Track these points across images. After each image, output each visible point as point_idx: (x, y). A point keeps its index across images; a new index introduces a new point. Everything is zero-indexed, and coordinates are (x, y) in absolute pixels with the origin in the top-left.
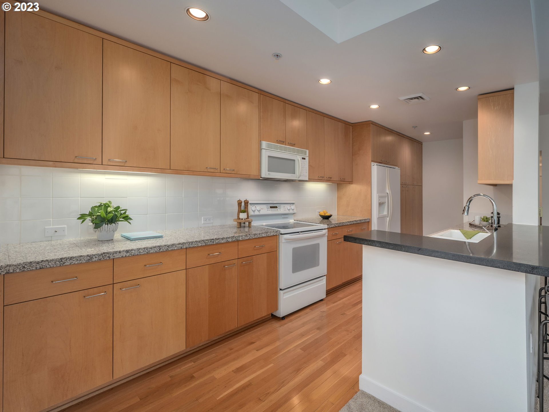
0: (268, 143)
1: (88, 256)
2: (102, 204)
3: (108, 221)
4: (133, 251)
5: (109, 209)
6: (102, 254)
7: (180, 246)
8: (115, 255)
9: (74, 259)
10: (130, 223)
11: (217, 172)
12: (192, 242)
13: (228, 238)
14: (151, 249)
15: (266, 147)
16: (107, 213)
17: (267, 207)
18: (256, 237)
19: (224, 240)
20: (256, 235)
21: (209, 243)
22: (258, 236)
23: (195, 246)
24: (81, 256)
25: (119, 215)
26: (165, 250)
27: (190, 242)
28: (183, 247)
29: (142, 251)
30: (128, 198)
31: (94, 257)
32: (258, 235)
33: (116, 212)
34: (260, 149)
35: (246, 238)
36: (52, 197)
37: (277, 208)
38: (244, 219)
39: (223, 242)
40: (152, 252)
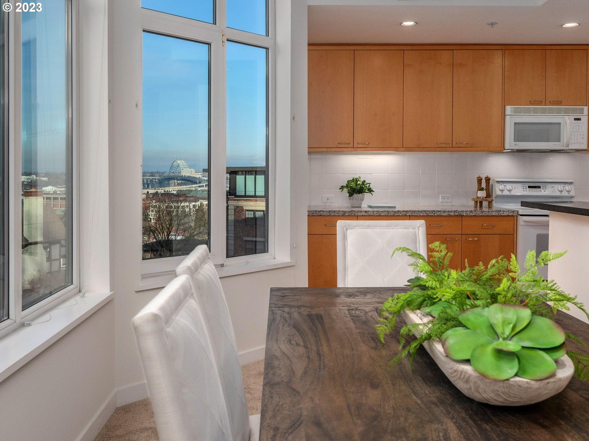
0: (514, 108)
1: (343, 211)
2: (355, 179)
3: (358, 192)
4: (370, 212)
5: (359, 182)
6: (350, 212)
7: (404, 213)
8: (358, 213)
9: (336, 212)
10: (372, 194)
11: (448, 146)
12: (415, 211)
13: (450, 212)
14: (382, 213)
15: (511, 113)
16: (356, 185)
17: (523, 187)
18: (483, 214)
19: (446, 213)
20: (484, 213)
21: (430, 214)
22: (486, 214)
23: (417, 215)
24: (339, 211)
25: (365, 188)
26: (392, 215)
27: (413, 211)
28: (407, 214)
29: (375, 213)
30: (375, 174)
31: (346, 213)
32: (486, 212)
33: (363, 185)
34: (504, 116)
35: (471, 214)
36: (326, 174)
37: (540, 188)
38: (481, 198)
39: (444, 215)
40: (383, 215)
